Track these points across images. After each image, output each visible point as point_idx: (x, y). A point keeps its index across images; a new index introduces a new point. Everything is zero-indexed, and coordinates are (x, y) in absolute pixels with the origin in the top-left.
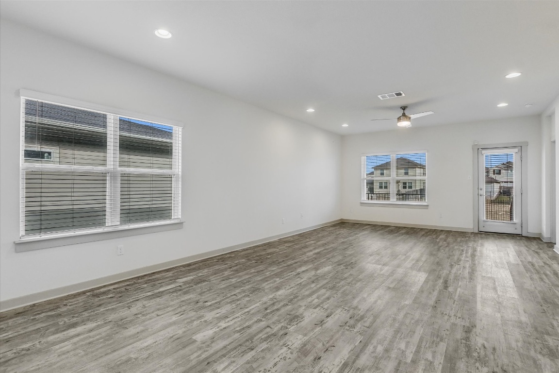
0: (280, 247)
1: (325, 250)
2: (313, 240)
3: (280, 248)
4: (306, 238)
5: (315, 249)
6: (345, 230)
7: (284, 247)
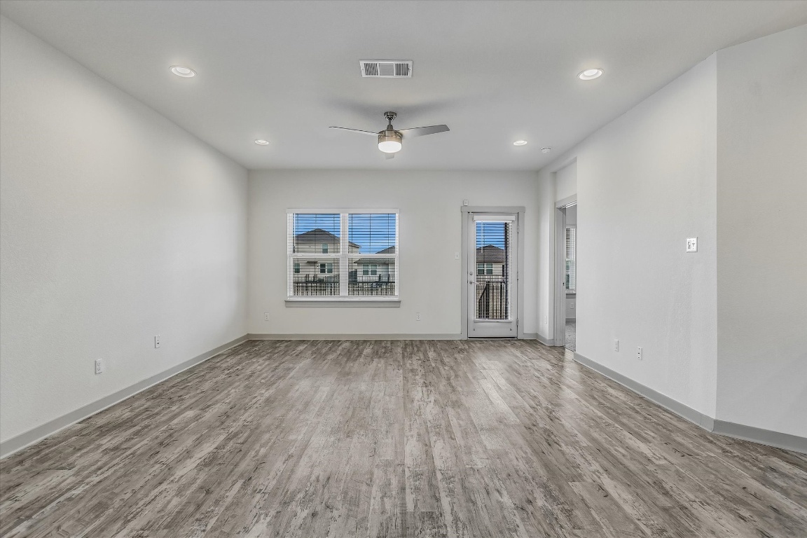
0: (81, 461)
1: (228, 439)
2: (190, 408)
3: (81, 463)
4: (171, 401)
5: (199, 442)
6: (261, 360)
7: (96, 455)
